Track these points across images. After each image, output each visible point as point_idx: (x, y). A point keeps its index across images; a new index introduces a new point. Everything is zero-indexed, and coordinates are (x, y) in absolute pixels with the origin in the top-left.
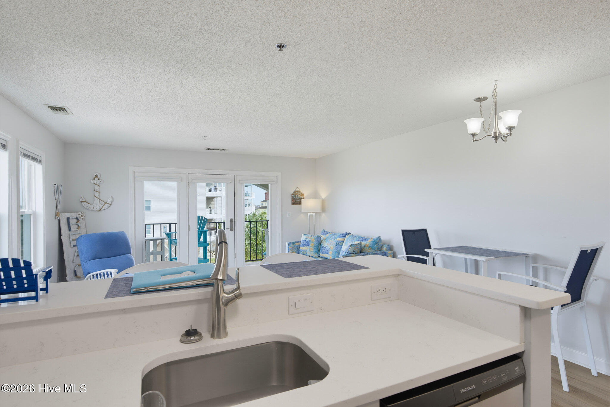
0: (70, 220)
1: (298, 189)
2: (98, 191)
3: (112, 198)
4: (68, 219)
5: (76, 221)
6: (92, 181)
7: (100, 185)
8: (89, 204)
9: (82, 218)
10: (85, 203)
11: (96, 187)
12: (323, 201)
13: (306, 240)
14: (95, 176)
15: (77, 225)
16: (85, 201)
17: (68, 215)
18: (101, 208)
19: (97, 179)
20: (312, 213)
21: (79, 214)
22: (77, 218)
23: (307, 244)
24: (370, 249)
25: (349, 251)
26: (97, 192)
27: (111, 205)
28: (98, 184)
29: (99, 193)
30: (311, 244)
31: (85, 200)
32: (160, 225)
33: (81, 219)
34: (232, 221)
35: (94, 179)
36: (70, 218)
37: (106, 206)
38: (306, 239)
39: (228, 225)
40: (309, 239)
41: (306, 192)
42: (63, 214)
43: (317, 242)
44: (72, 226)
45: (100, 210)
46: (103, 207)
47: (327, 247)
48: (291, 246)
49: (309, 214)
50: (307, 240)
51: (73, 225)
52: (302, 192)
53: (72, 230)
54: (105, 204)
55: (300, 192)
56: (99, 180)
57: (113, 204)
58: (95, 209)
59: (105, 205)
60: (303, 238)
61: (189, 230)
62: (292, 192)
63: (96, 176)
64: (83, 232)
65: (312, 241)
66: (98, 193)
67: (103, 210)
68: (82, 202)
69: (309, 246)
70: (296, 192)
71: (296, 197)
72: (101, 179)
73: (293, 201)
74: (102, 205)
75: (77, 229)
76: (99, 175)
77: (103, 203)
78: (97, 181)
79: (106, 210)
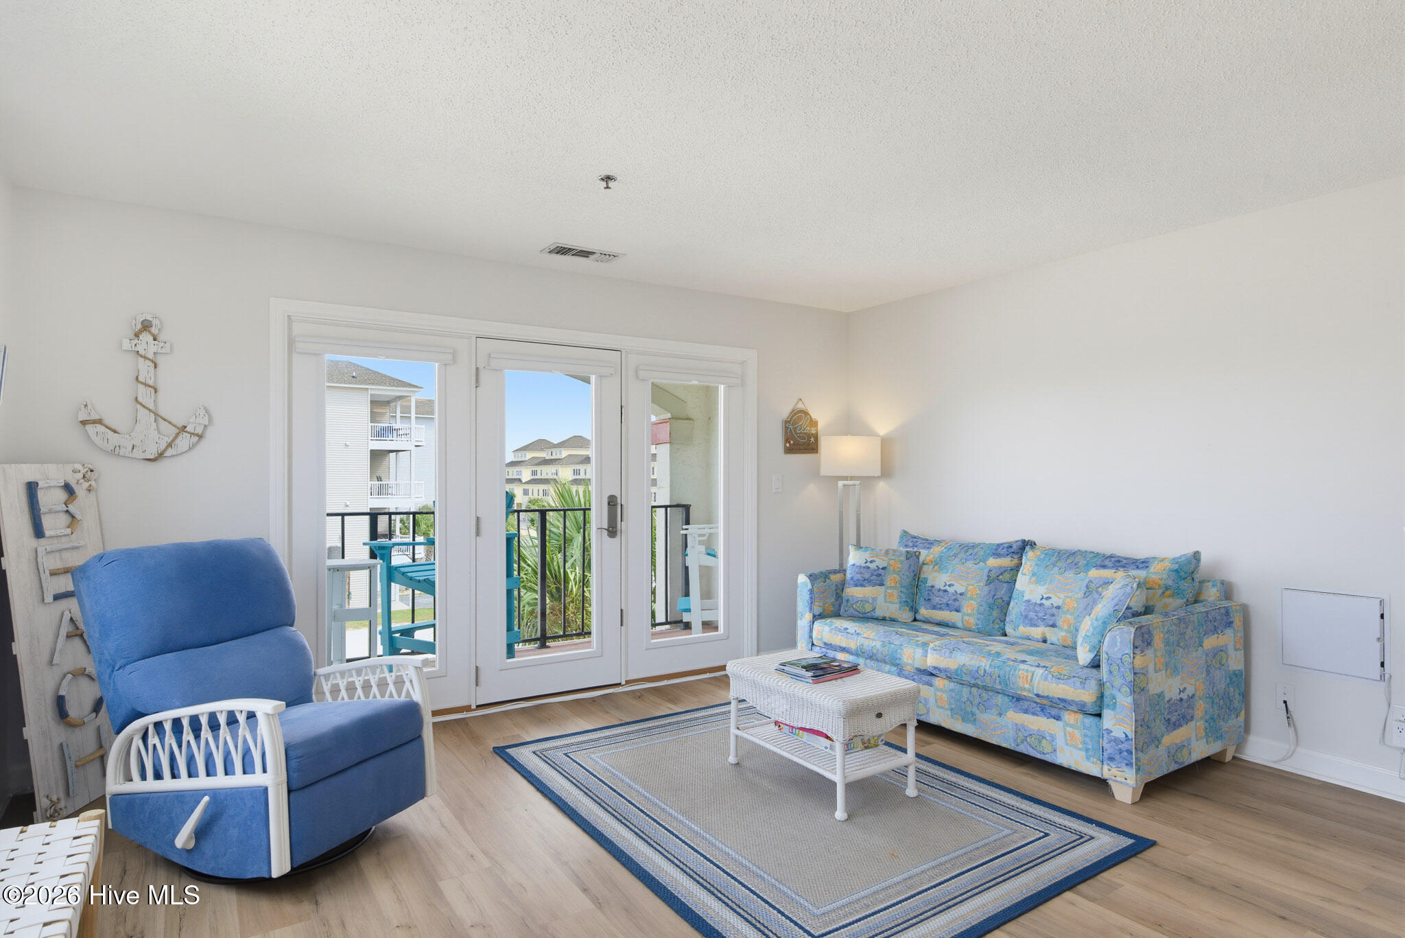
0: (40, 495)
1: (800, 406)
2: (151, 382)
3: (207, 411)
4: (33, 487)
5: (62, 495)
6: (127, 345)
7: (160, 360)
8: (115, 432)
9: (86, 485)
10: (100, 428)
11: (145, 368)
12: (886, 443)
13: (868, 565)
14: (139, 326)
15: (67, 511)
16: (100, 422)
17: (31, 471)
18: (164, 451)
19: (146, 337)
20: (852, 478)
21: (76, 471)
22: (67, 486)
23: (875, 577)
24: (1172, 596)
25: (1131, 605)
26: (150, 386)
27: (200, 437)
28: (151, 356)
29: (156, 390)
30: (890, 580)
31: (97, 417)
32: (340, 517)
33: (81, 491)
34: (612, 502)
35: (137, 335)
36: (39, 484)
37: (183, 442)
38: (871, 562)
39: (598, 518)
40: (879, 563)
41: (822, 415)
42: (13, 469)
43: (907, 573)
44: (48, 517)
45: (160, 456)
46: (170, 445)
47: (951, 590)
48: (820, 584)
49: (841, 483)
50: (873, 566)
51: (50, 512)
52: (814, 415)
53: (47, 533)
54: (178, 434)
55: (806, 413)
56: (155, 340)
57: (208, 434)
58: (137, 454)
59: (180, 437)
60: (854, 558)
61: (478, 533)
62: (785, 412)
63: (146, 326)
64: (89, 540)
65: (891, 568)
66: (152, 390)
67: (173, 456)
68: (85, 423)
69: (882, 584)
70: (795, 414)
71: (796, 428)
72: (161, 337)
73: (789, 442)
74: (167, 439)
75: (68, 531)
76: (155, 322)
77: (170, 430)
78: (147, 345)
79: (184, 457)
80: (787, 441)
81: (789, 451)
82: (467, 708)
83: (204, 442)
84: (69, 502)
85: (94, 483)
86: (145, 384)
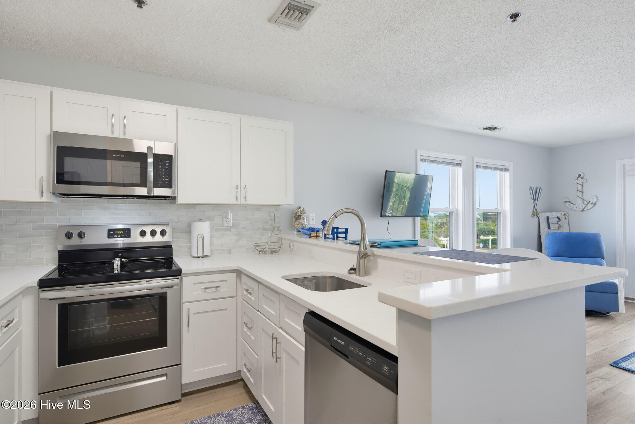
0: (550, 220)
2: (581, 190)
3: (597, 197)
4: (548, 218)
5: (557, 220)
6: (575, 181)
7: (584, 184)
8: (572, 204)
9: (564, 217)
10: (569, 203)
11: (580, 187)
14: (578, 176)
15: (558, 224)
16: (569, 202)
17: (548, 214)
18: (584, 208)
19: (580, 179)
21: (562, 214)
22: (558, 218)
26: (580, 191)
27: (595, 204)
28: (581, 183)
29: (582, 192)
31: (568, 200)
33: (563, 219)
35: (577, 178)
36: (550, 217)
37: (589, 206)
42: (543, 214)
44: (553, 225)
45: (583, 210)
46: (586, 207)
51: (553, 223)
53: (551, 228)
54: (588, 204)
56: (582, 179)
57: (597, 203)
58: (577, 209)
63: (579, 175)
64: (565, 230)
66: (581, 193)
67: (587, 210)
68: (565, 202)
72: (585, 177)
74: (585, 205)
75: (558, 228)
76: (582, 174)
77: (586, 203)
78: (580, 181)
79: (590, 210)
83: (596, 206)
84: (559, 221)
85: (567, 217)
86: (579, 191)
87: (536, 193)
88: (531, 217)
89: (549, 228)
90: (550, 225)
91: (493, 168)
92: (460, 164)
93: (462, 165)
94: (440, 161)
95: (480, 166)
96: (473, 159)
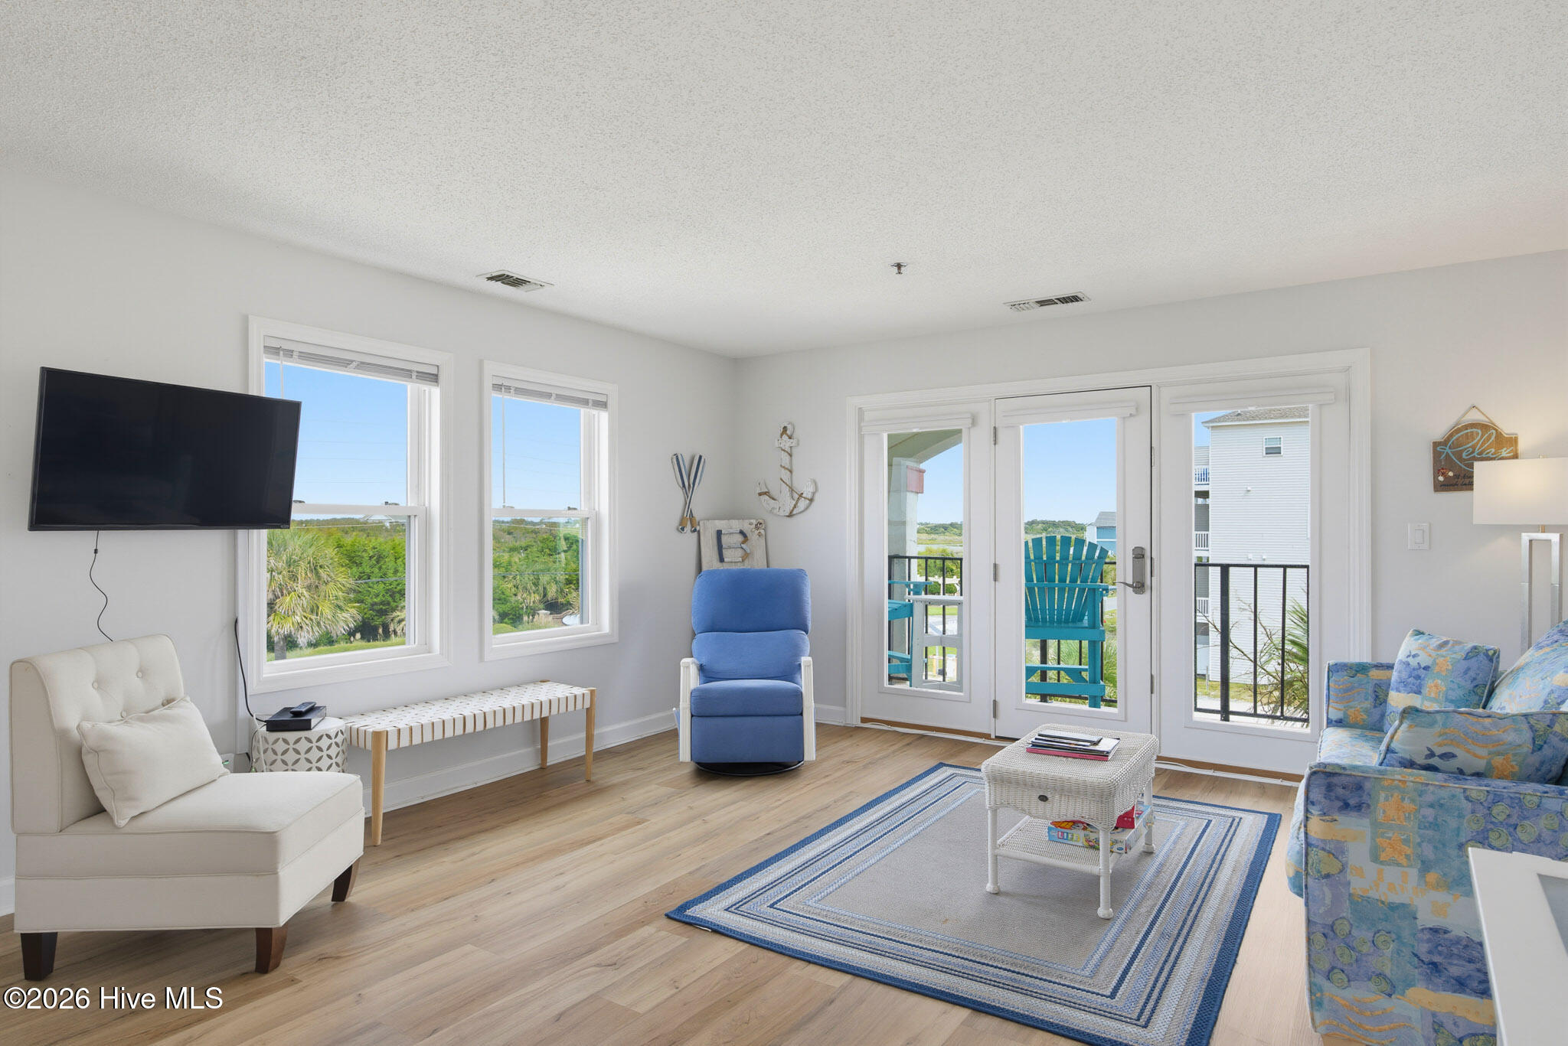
0: (724, 539)
1: (1478, 415)
2: (788, 467)
3: (815, 483)
4: (719, 533)
5: (740, 538)
6: (776, 444)
7: (795, 451)
8: (773, 499)
9: (757, 532)
10: (766, 497)
11: (785, 458)
13: (1410, 660)
14: (782, 430)
15: (742, 548)
16: (765, 493)
17: (720, 524)
18: (793, 510)
19: (785, 437)
21: (751, 524)
22: (742, 532)
23: (1416, 678)
26: (787, 469)
27: (811, 500)
28: (788, 449)
29: (791, 471)
30: (1430, 687)
31: (764, 490)
33: (753, 537)
34: (1139, 555)
35: (781, 437)
36: (724, 532)
37: (802, 504)
38: (1414, 656)
39: (1123, 570)
40: (1424, 660)
42: (709, 524)
44: (730, 551)
45: (791, 515)
46: (795, 507)
48: (1343, 678)
49: (1524, 536)
50: (1413, 662)
51: (730, 548)
52: (1508, 427)
53: (726, 560)
54: (799, 499)
55: (1490, 425)
56: (790, 438)
57: (815, 498)
58: (782, 513)
59: (800, 502)
60: (1405, 649)
61: (995, 579)
62: (1439, 431)
63: (785, 430)
64: (757, 563)
65: (1436, 669)
66: (789, 473)
67: (797, 514)
68: (760, 494)
69: (1419, 692)
70: (1458, 431)
71: (1462, 451)
72: (795, 436)
73: (1443, 474)
74: (794, 502)
75: (740, 559)
76: (789, 427)
77: (796, 496)
78: (786, 443)
79: (804, 513)
80: (1438, 470)
81: (1441, 487)
82: (987, 736)
83: (814, 504)
84: (743, 543)
85: (762, 532)
86: (784, 467)
87: (688, 473)
88: (677, 533)
89: (722, 560)
90: (724, 551)
91: (554, 396)
92: (437, 375)
93: (441, 378)
94: (352, 361)
95: (508, 388)
96: (481, 363)
